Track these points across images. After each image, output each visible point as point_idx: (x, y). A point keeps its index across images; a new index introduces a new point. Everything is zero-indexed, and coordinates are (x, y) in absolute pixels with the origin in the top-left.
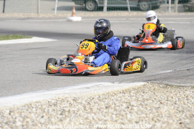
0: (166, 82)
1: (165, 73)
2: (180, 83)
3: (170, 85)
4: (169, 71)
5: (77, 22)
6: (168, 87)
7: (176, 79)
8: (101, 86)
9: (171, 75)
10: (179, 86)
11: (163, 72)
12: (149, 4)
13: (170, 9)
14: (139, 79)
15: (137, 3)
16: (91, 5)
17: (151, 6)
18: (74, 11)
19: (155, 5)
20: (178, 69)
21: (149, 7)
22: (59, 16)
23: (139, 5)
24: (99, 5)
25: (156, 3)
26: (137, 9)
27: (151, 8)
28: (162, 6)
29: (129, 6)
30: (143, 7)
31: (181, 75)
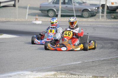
0: (72, 72)
1: (75, 64)
2: (82, 73)
3: (74, 75)
4: (79, 62)
5: (39, 24)
7: (81, 69)
9: (78, 66)
11: (75, 63)
12: (89, 14)
13: (101, 17)
14: (53, 69)
15: (81, 13)
16: (52, 14)
17: (90, 15)
18: (37, 17)
19: (93, 14)
20: (86, 61)
21: (89, 15)
22: (29, 20)
23: (82, 14)
24: (57, 14)
25: (93, 13)
26: (81, 16)
27: (90, 16)
28: (97, 15)
29: (75, 14)
30: (85, 16)
31: (86, 66)
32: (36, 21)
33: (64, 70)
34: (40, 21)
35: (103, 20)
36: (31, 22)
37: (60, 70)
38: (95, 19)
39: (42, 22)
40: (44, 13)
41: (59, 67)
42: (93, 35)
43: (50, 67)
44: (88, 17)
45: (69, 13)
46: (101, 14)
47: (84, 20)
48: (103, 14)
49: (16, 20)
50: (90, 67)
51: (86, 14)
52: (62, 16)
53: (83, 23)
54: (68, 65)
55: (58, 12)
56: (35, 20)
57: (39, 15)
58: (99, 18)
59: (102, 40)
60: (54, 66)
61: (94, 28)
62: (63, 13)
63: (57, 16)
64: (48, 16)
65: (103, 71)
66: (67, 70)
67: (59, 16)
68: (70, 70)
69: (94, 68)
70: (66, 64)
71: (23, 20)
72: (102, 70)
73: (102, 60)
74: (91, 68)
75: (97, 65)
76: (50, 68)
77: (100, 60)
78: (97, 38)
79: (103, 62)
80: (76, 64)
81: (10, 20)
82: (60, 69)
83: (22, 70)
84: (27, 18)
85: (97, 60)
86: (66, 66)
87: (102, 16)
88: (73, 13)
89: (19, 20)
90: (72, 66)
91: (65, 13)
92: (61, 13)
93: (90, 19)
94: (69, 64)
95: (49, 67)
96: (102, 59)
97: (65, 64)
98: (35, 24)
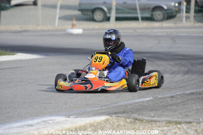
0: (136, 116)
1: (141, 102)
2: (153, 117)
3: (139, 120)
4: (148, 99)
6: (137, 121)
7: (151, 111)
8: (50, 122)
9: (147, 105)
10: (151, 121)
11: (141, 100)
12: (164, 14)
13: (184, 19)
14: (104, 111)
15: (150, 13)
16: (99, 15)
17: (166, 16)
18: (75, 22)
19: (171, 15)
20: (160, 97)
21: (164, 17)
22: (60, 28)
23: (152, 15)
24: (108, 15)
25: (172, 13)
26: (151, 19)
27: (166, 18)
28: (178, 15)
29: (139, 16)
30: (157, 17)
31: (160, 104)
32: (72, 28)
33: (124, 112)
34: (79, 28)
35: (188, 24)
36: (65, 30)
37: (115, 113)
38: (175, 23)
39: (84, 30)
40: (87, 15)
41: (113, 107)
42: (171, 50)
43: (99, 108)
44: (162, 20)
45: (129, 13)
46: (184, 14)
47: (156, 24)
48: (188, 14)
49: (39, 28)
50: (167, 106)
51: (159, 15)
52: (118, 19)
53: (155, 31)
54: (129, 105)
55: (110, 13)
56: (70, 26)
57: (78, 19)
58: (181, 20)
59: (187, 59)
60: (105, 106)
61: (173, 38)
62: (119, 13)
63: (108, 19)
64: (93, 20)
65: (190, 112)
66: (128, 112)
67: (113, 19)
68: (132, 113)
69: (174, 107)
70: (126, 103)
71: (51, 28)
72: (189, 110)
73: (188, 94)
74: (169, 108)
75: (179, 103)
76: (99, 110)
77: (184, 94)
78: (178, 55)
79: (190, 97)
80: (143, 101)
81: (28, 29)
82: (115, 111)
83: (51, 114)
84: (58, 24)
85: (179, 93)
86: (126, 106)
87: (187, 18)
88: (137, 13)
89: (44, 28)
90: (137, 105)
91: (122, 13)
92: (116, 13)
93: (166, 24)
94: (131, 102)
95: (96, 108)
96: (188, 92)
97: (124, 102)
98: (71, 35)
